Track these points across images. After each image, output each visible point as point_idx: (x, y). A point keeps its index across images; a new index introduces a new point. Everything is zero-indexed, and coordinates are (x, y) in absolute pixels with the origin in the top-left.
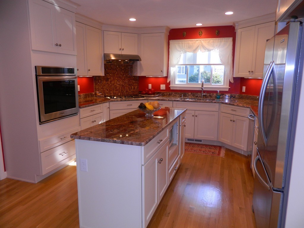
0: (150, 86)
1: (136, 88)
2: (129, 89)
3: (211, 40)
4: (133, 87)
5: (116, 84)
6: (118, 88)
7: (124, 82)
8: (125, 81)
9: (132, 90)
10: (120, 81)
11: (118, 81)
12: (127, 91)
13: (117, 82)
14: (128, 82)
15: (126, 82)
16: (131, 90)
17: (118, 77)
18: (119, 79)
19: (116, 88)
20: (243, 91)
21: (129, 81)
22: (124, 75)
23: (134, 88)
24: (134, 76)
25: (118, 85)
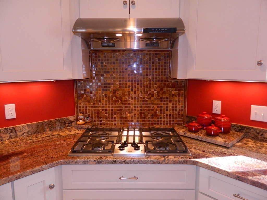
0: (217, 106)
1: (179, 107)
2: (161, 110)
4: (170, 105)
5: (127, 97)
6: (132, 107)
7: (147, 92)
8: (150, 90)
9: (168, 113)
10: (138, 89)
11: (132, 90)
12: (156, 115)
13: (129, 92)
14: (158, 92)
15: (153, 92)
16: (164, 113)
17: (132, 81)
18: (134, 85)
19: (126, 107)
21: (161, 90)
22: (147, 75)
23: (174, 108)
25: (132, 98)
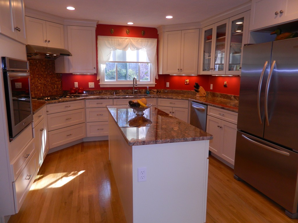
0: (76, 84)
1: (59, 87)
2: (52, 89)
3: (140, 39)
4: (56, 86)
5: (37, 83)
6: (39, 88)
7: (46, 80)
8: (47, 79)
9: (55, 90)
10: (42, 79)
11: (39, 79)
12: (50, 91)
13: (38, 80)
14: (50, 80)
15: (48, 80)
16: (54, 90)
17: (39, 74)
18: (40, 76)
19: (37, 88)
20: (167, 87)
21: (52, 79)
22: (45, 72)
23: (57, 88)
24: (57, 73)
25: (39, 83)
